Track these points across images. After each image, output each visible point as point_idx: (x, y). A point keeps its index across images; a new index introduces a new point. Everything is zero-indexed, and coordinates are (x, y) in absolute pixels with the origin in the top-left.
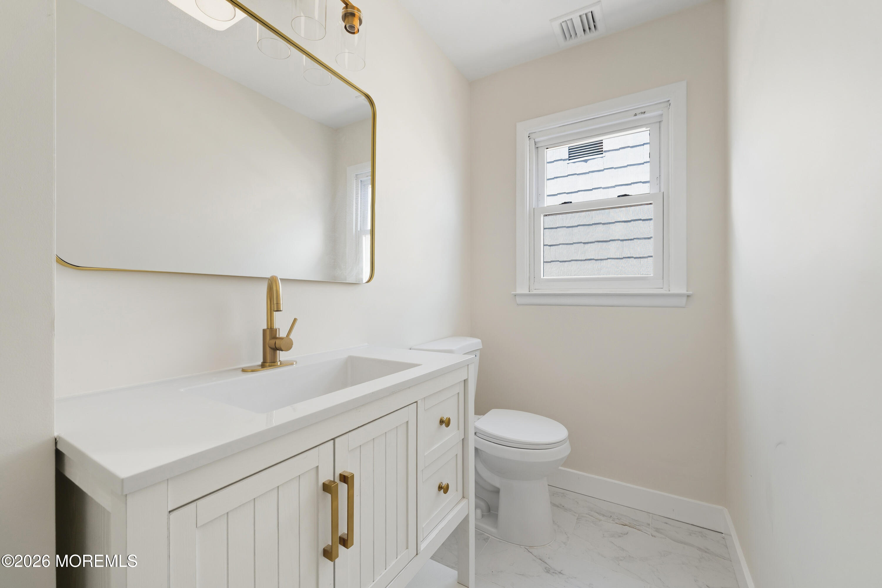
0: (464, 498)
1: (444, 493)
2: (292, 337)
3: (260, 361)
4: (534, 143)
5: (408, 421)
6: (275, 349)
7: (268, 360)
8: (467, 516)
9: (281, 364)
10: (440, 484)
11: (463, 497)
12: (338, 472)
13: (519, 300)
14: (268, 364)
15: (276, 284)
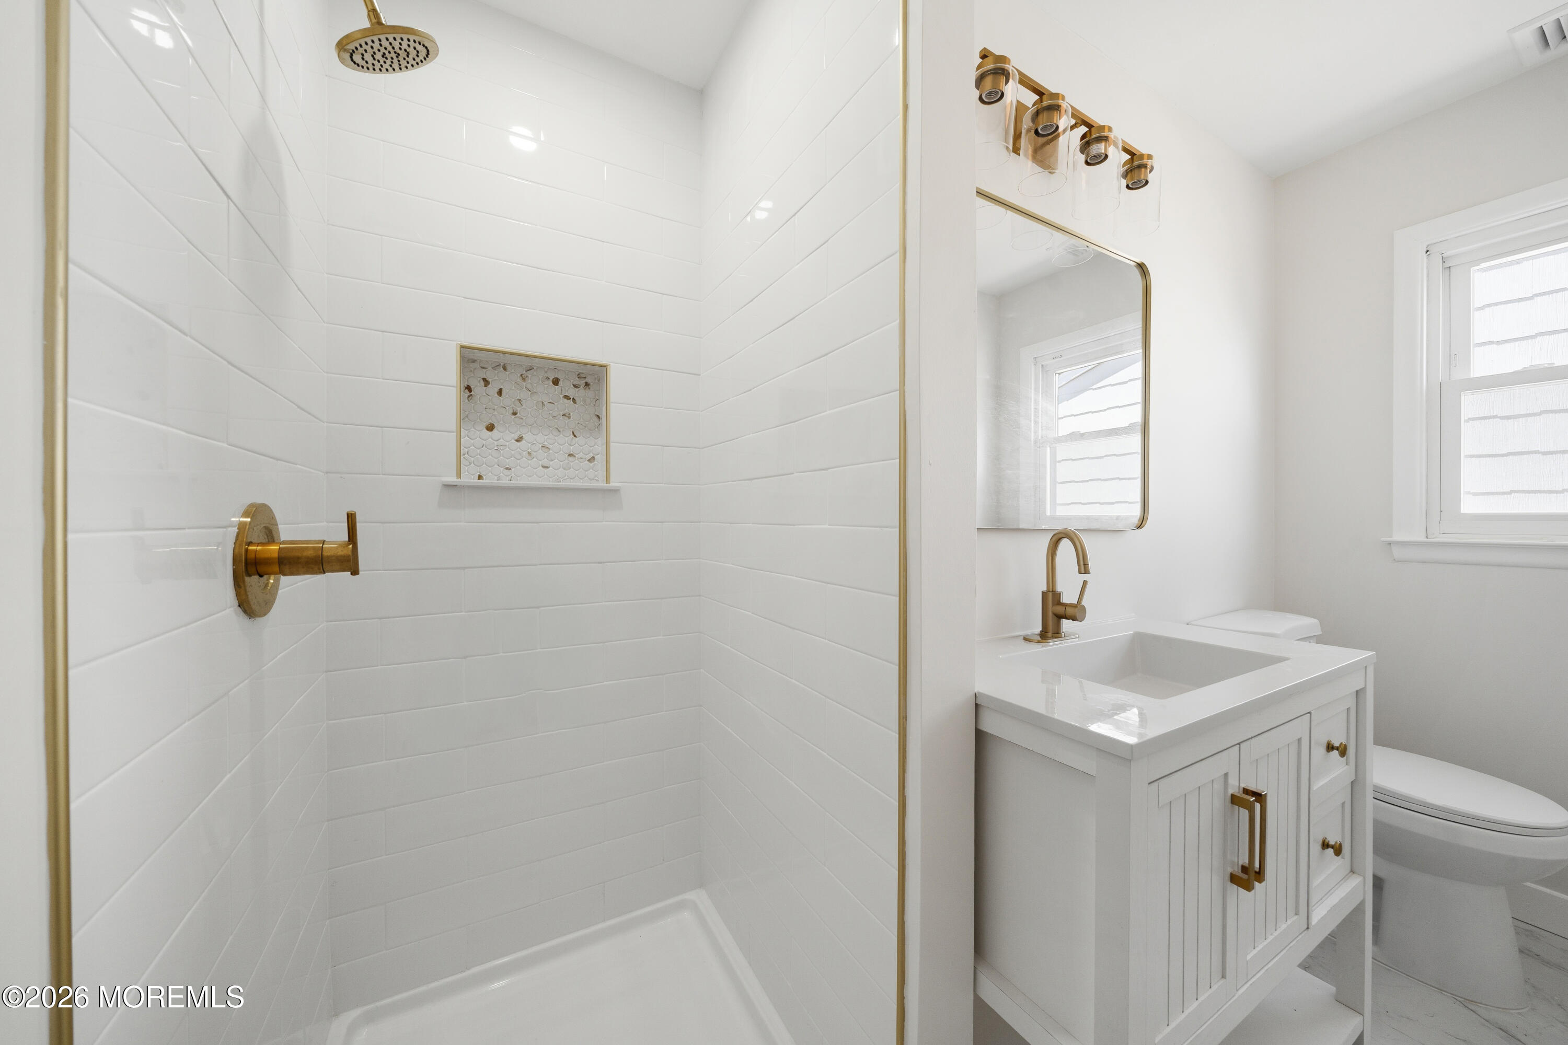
0: (1354, 873)
1: (1335, 854)
2: (1084, 602)
3: (1038, 629)
4: (1441, 259)
5: (1301, 738)
6: (1059, 617)
7: (1050, 628)
8: (1362, 903)
9: (1064, 637)
10: (1324, 842)
11: (1352, 871)
12: (1243, 785)
13: (1397, 552)
14: (1050, 635)
15: (1077, 537)
